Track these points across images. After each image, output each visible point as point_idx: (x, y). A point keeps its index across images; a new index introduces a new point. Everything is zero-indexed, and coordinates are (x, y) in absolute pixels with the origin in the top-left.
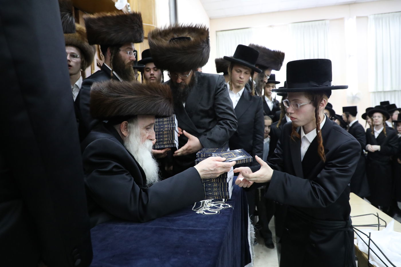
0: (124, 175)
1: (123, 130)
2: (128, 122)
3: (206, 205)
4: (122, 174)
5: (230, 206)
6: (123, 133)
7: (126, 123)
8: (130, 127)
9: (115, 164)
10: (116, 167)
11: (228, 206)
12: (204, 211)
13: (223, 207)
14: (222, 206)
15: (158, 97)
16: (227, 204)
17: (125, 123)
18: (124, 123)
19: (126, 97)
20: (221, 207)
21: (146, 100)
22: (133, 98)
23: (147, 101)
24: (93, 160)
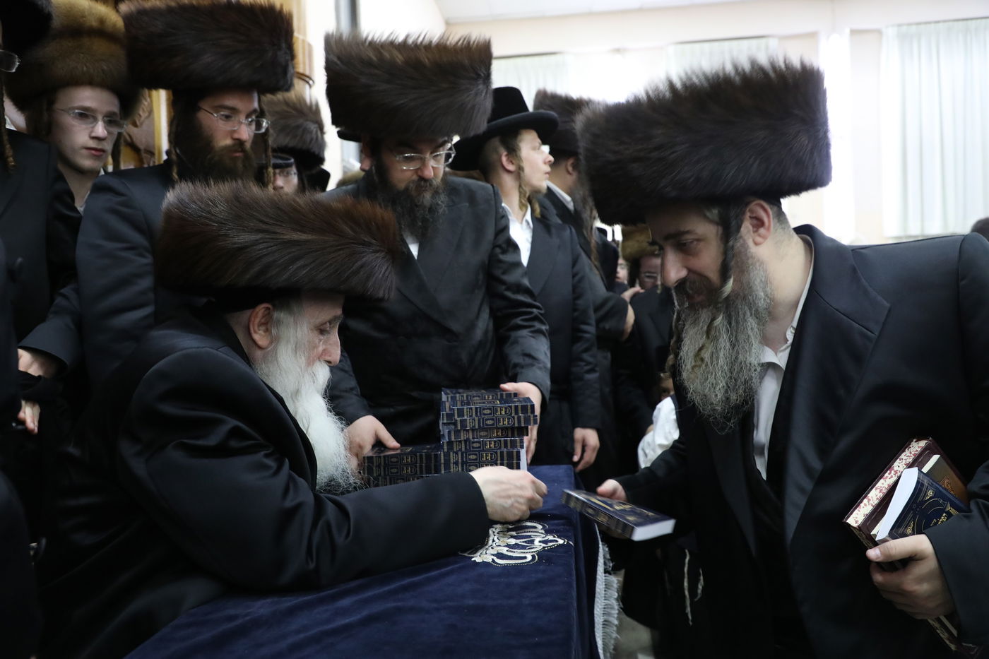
0: (260, 456)
1: (256, 328)
2: (274, 306)
3: (494, 541)
4: (256, 452)
5: (561, 541)
6: (256, 337)
7: (268, 309)
8: (279, 322)
9: (232, 422)
10: (235, 432)
11: (557, 541)
12: (492, 555)
13: (544, 545)
14: (540, 542)
15: (368, 244)
16: (551, 538)
17: (263, 310)
18: (261, 309)
19: (285, 237)
20: (538, 545)
21: (340, 250)
22: (306, 241)
23: (342, 252)
24: (169, 409)
